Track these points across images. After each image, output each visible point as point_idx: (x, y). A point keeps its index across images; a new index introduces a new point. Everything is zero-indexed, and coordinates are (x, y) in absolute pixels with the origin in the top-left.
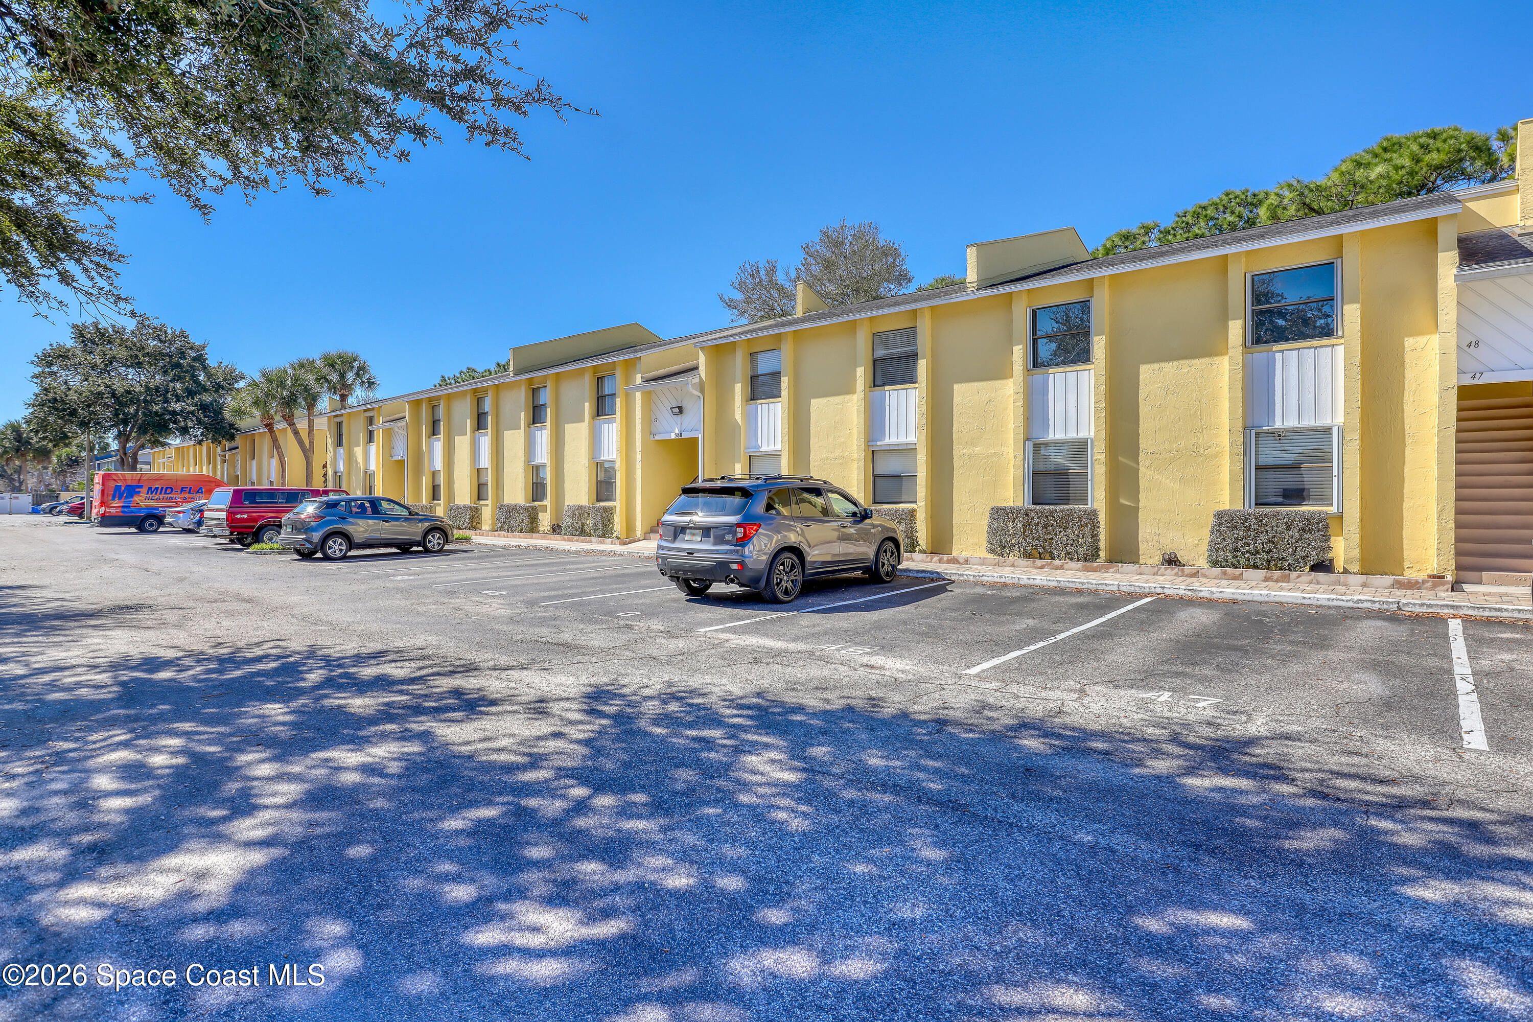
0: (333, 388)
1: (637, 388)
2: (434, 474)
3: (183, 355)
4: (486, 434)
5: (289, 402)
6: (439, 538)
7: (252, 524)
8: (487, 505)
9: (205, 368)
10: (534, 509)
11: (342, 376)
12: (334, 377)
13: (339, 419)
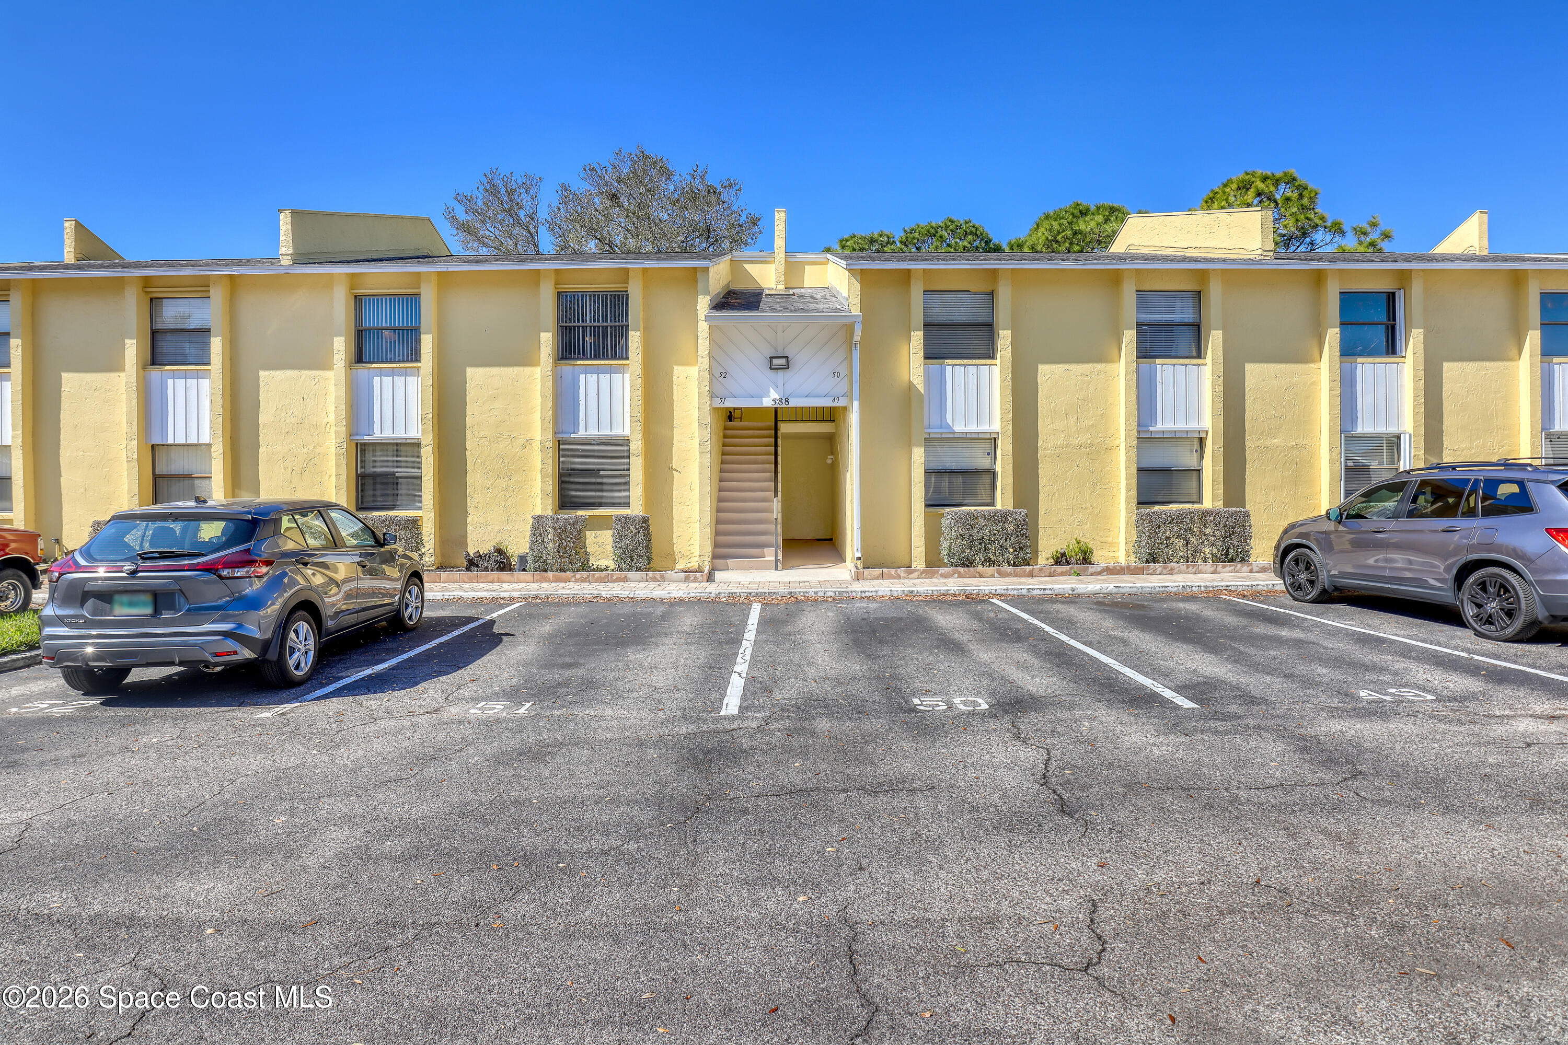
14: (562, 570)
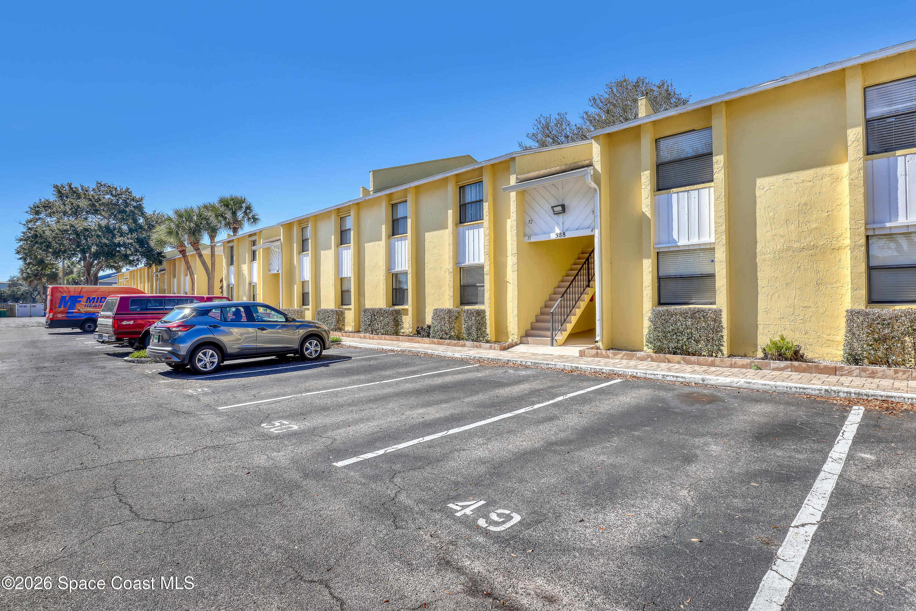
0: (228, 224)
1: (512, 188)
2: (304, 284)
3: (127, 205)
4: (349, 248)
5: (195, 232)
6: (316, 345)
7: (138, 330)
8: (350, 309)
9: (143, 214)
10: (398, 312)
11: (234, 213)
12: (229, 215)
13: (230, 245)
14: (441, 338)
